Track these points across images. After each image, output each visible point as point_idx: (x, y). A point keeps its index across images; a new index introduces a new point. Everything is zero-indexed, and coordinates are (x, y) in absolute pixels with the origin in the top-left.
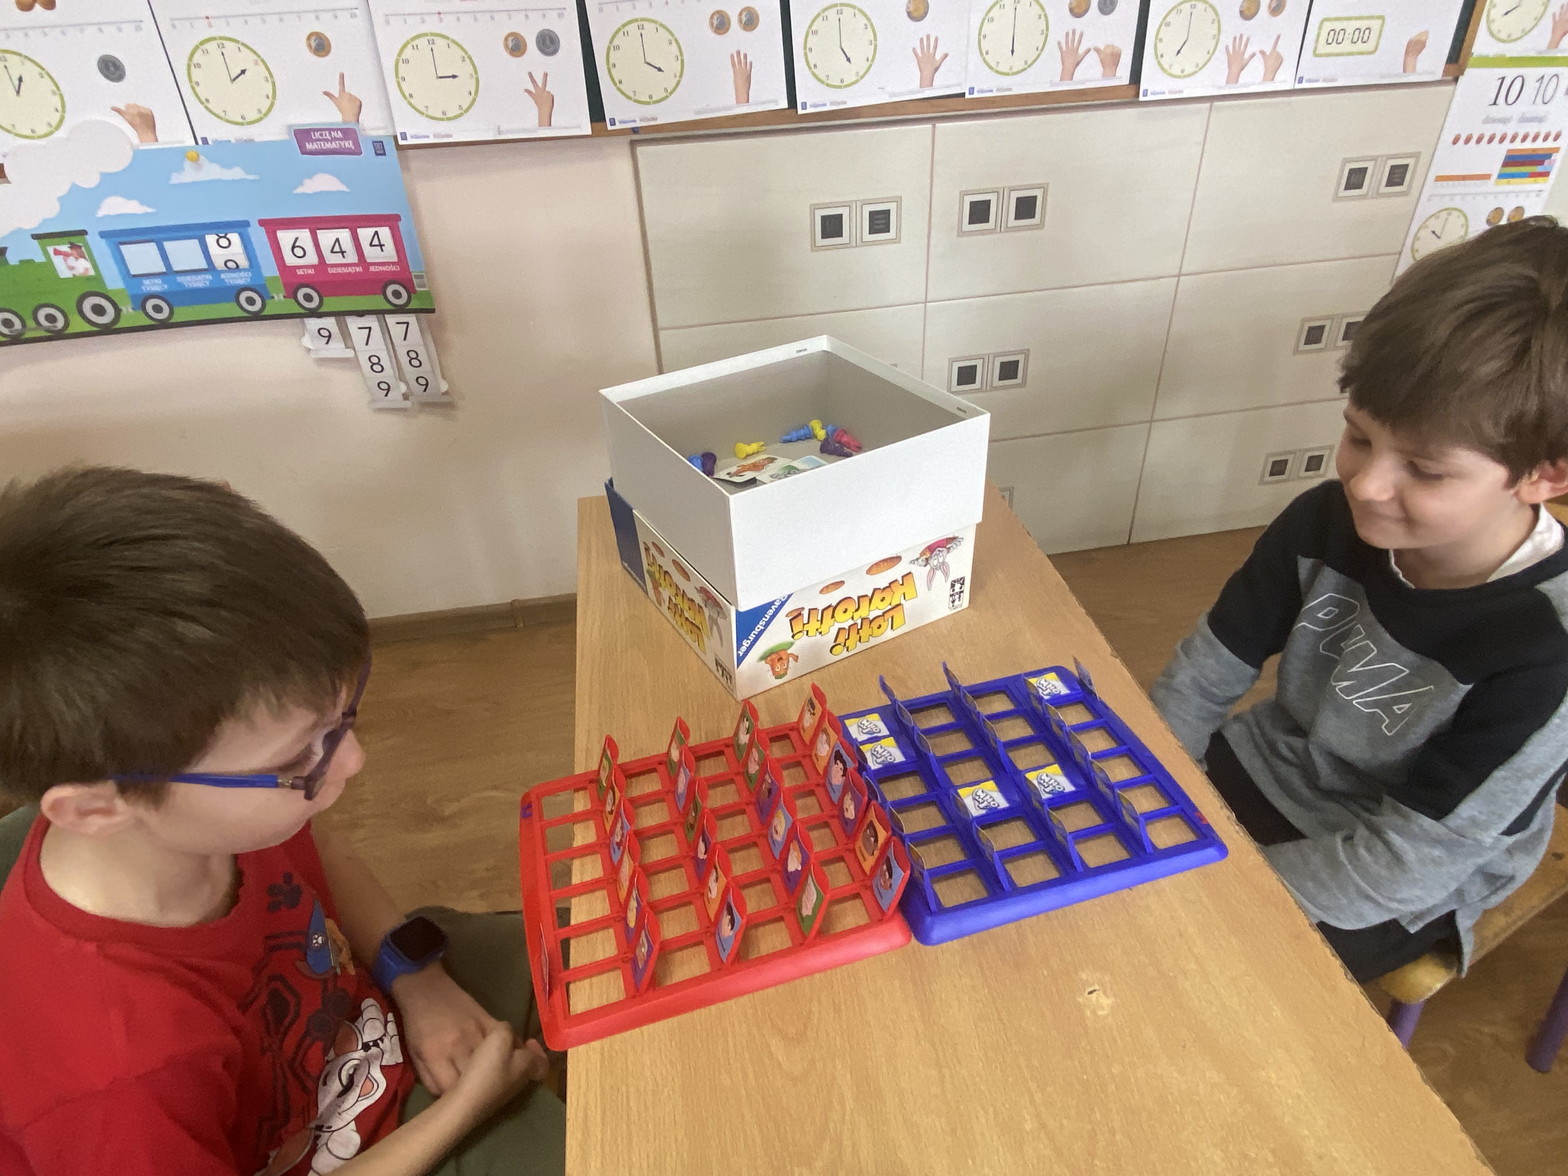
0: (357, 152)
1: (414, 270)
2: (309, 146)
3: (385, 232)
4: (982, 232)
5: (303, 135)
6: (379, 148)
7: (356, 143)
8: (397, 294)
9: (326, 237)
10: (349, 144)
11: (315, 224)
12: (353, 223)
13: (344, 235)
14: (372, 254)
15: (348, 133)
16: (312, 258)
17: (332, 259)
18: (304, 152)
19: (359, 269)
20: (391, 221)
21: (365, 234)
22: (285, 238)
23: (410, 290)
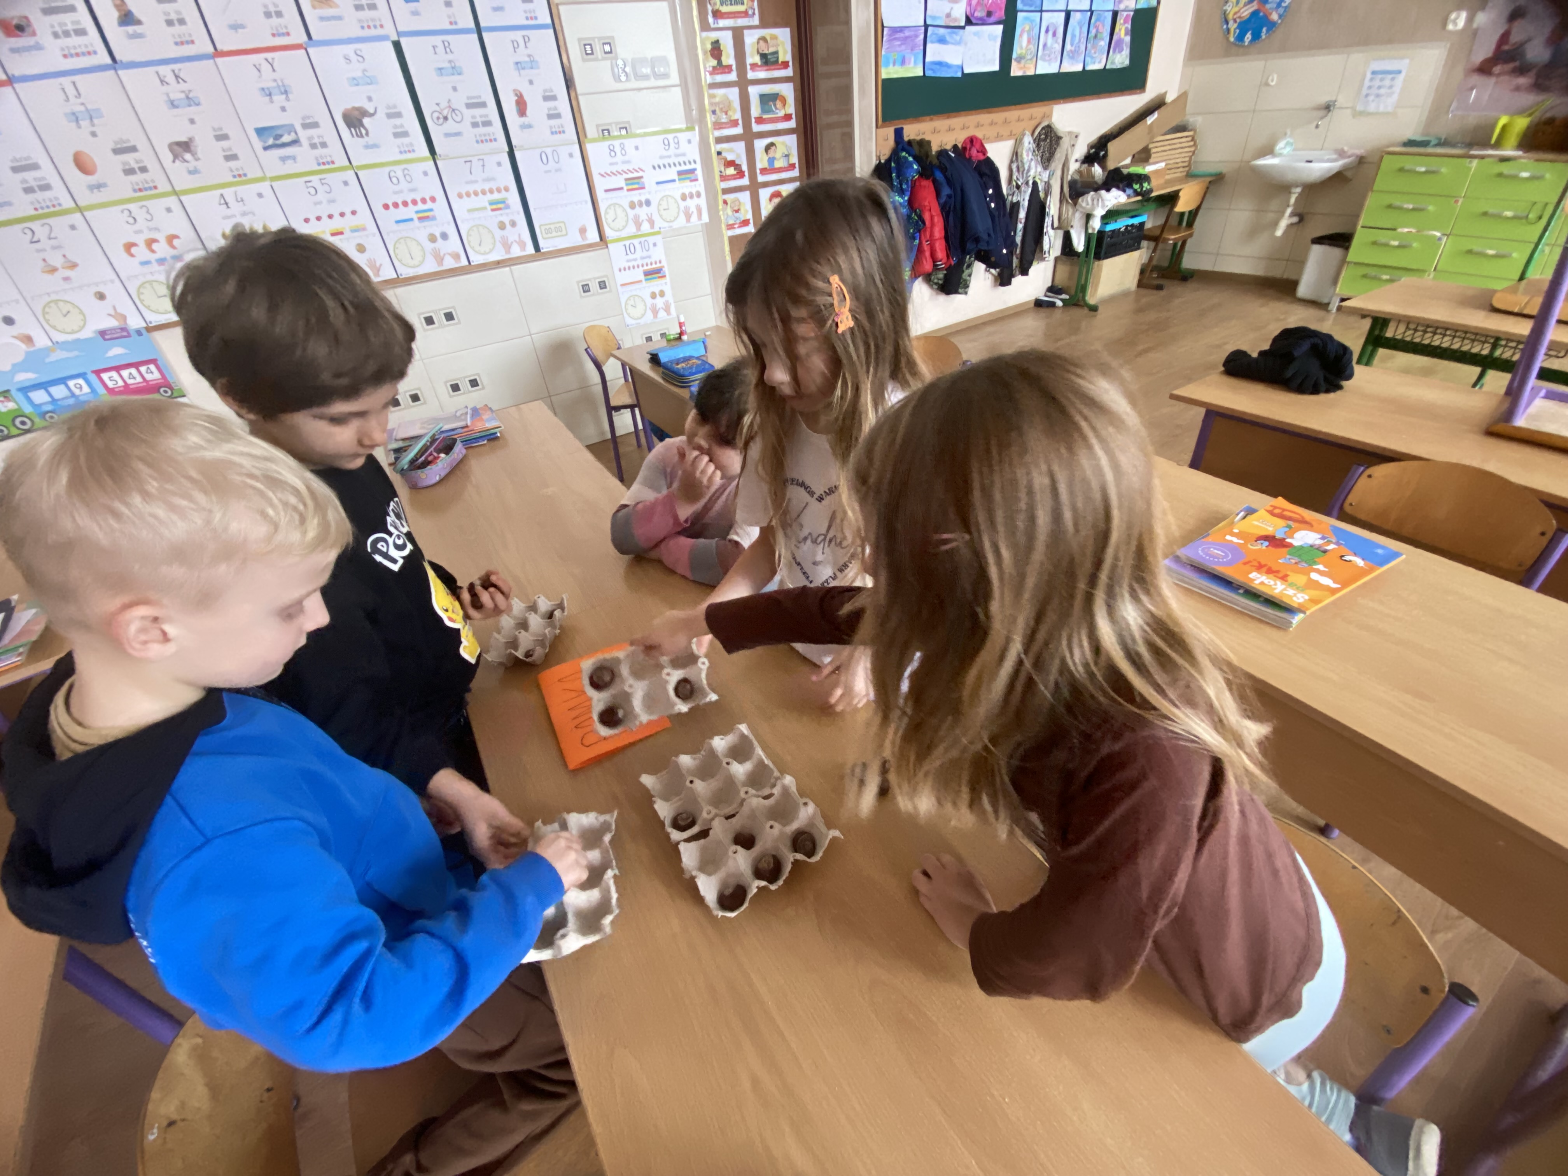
0: (129, 336)
1: (171, 381)
2: (107, 337)
3: (152, 367)
4: (433, 329)
5: (103, 333)
6: (139, 333)
7: (128, 333)
8: (166, 392)
9: (125, 373)
10: (125, 334)
11: (118, 369)
12: (136, 365)
13: (133, 371)
14: (149, 377)
15: (123, 329)
16: (121, 383)
17: (130, 382)
18: (105, 340)
19: (145, 384)
20: (153, 361)
21: (143, 369)
22: (105, 376)
23: (171, 389)
